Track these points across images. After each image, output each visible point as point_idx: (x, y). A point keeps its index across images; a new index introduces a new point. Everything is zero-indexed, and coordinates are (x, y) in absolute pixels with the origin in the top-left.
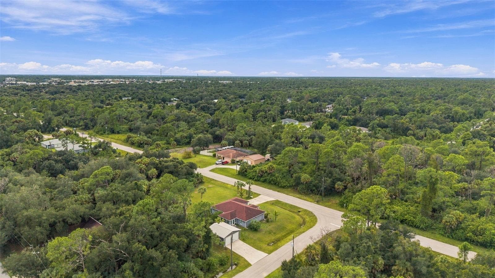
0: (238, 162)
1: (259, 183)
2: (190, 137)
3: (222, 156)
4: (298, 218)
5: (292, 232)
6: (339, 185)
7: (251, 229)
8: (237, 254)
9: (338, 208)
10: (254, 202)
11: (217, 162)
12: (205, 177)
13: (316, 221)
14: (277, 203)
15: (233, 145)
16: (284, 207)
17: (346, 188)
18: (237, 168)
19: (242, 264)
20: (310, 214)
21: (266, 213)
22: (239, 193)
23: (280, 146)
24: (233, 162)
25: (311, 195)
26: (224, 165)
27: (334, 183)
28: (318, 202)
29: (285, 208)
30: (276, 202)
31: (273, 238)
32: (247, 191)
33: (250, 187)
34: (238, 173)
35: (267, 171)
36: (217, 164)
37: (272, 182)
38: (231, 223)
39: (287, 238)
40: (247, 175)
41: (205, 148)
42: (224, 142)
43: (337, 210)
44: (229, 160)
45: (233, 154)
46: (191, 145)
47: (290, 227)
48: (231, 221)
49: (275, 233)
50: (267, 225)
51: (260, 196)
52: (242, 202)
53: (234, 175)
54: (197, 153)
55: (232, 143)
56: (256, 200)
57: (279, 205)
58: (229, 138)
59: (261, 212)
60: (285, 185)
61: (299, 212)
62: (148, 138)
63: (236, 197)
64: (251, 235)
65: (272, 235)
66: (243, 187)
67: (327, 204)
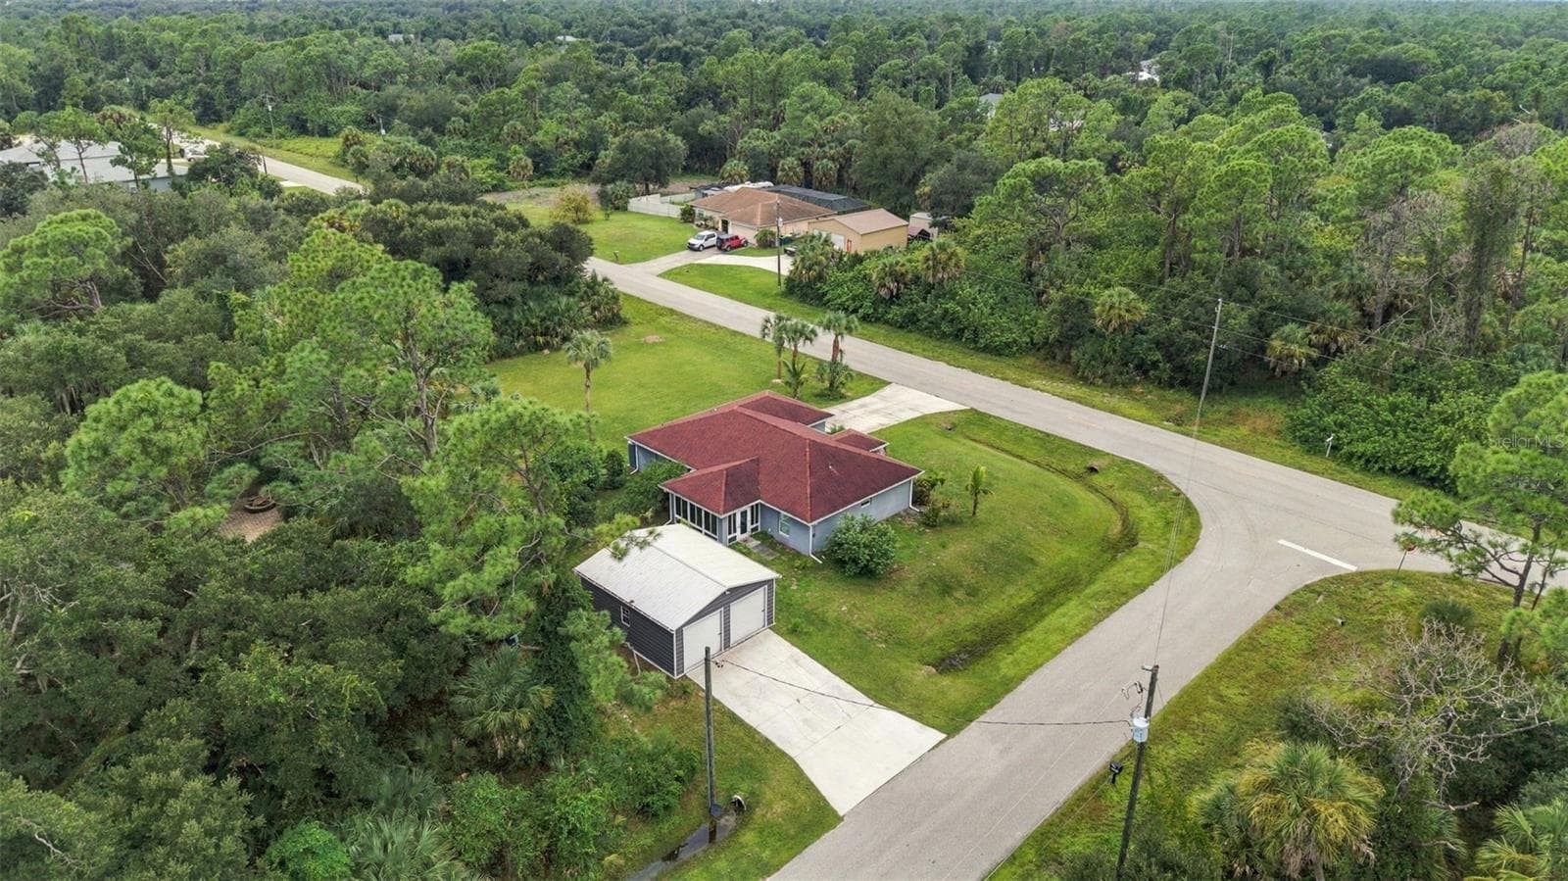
0: (785, 241)
1: (882, 330)
2: (593, 143)
3: (718, 217)
4: (1089, 506)
5: (1066, 585)
6: (1291, 343)
7: (841, 563)
8: (751, 732)
9: (1289, 453)
10: (859, 416)
11: (692, 241)
12: (628, 297)
13: (1196, 526)
14: (972, 423)
15: (772, 178)
16: (1008, 447)
17: (1328, 352)
18: (778, 265)
19: (775, 808)
20: (1153, 484)
21: (922, 475)
22: (784, 371)
23: (981, 171)
24: (766, 244)
25: (1138, 389)
26: (725, 251)
27: (1262, 328)
28: (1179, 422)
29: (1020, 451)
30: (969, 422)
31: (964, 617)
32: (821, 362)
33: (841, 346)
34: (783, 287)
35: (918, 278)
36: (691, 248)
37: (945, 327)
38: (732, 529)
39: (1045, 623)
40: (824, 294)
41: (651, 186)
42: (732, 165)
43: (1289, 465)
44: (749, 235)
45: (764, 206)
46: (592, 175)
47: (1055, 554)
48: (732, 520)
49: (973, 592)
50: (929, 539)
51: (887, 391)
52: (795, 414)
53: (765, 295)
54: (617, 208)
55: (764, 168)
56: (862, 406)
57: (984, 435)
58: (754, 149)
59: (894, 474)
60: (1008, 337)
61: (1093, 470)
62: (421, 142)
63: (767, 393)
64: (839, 601)
65: (960, 603)
66: (804, 347)
67: (1226, 432)
